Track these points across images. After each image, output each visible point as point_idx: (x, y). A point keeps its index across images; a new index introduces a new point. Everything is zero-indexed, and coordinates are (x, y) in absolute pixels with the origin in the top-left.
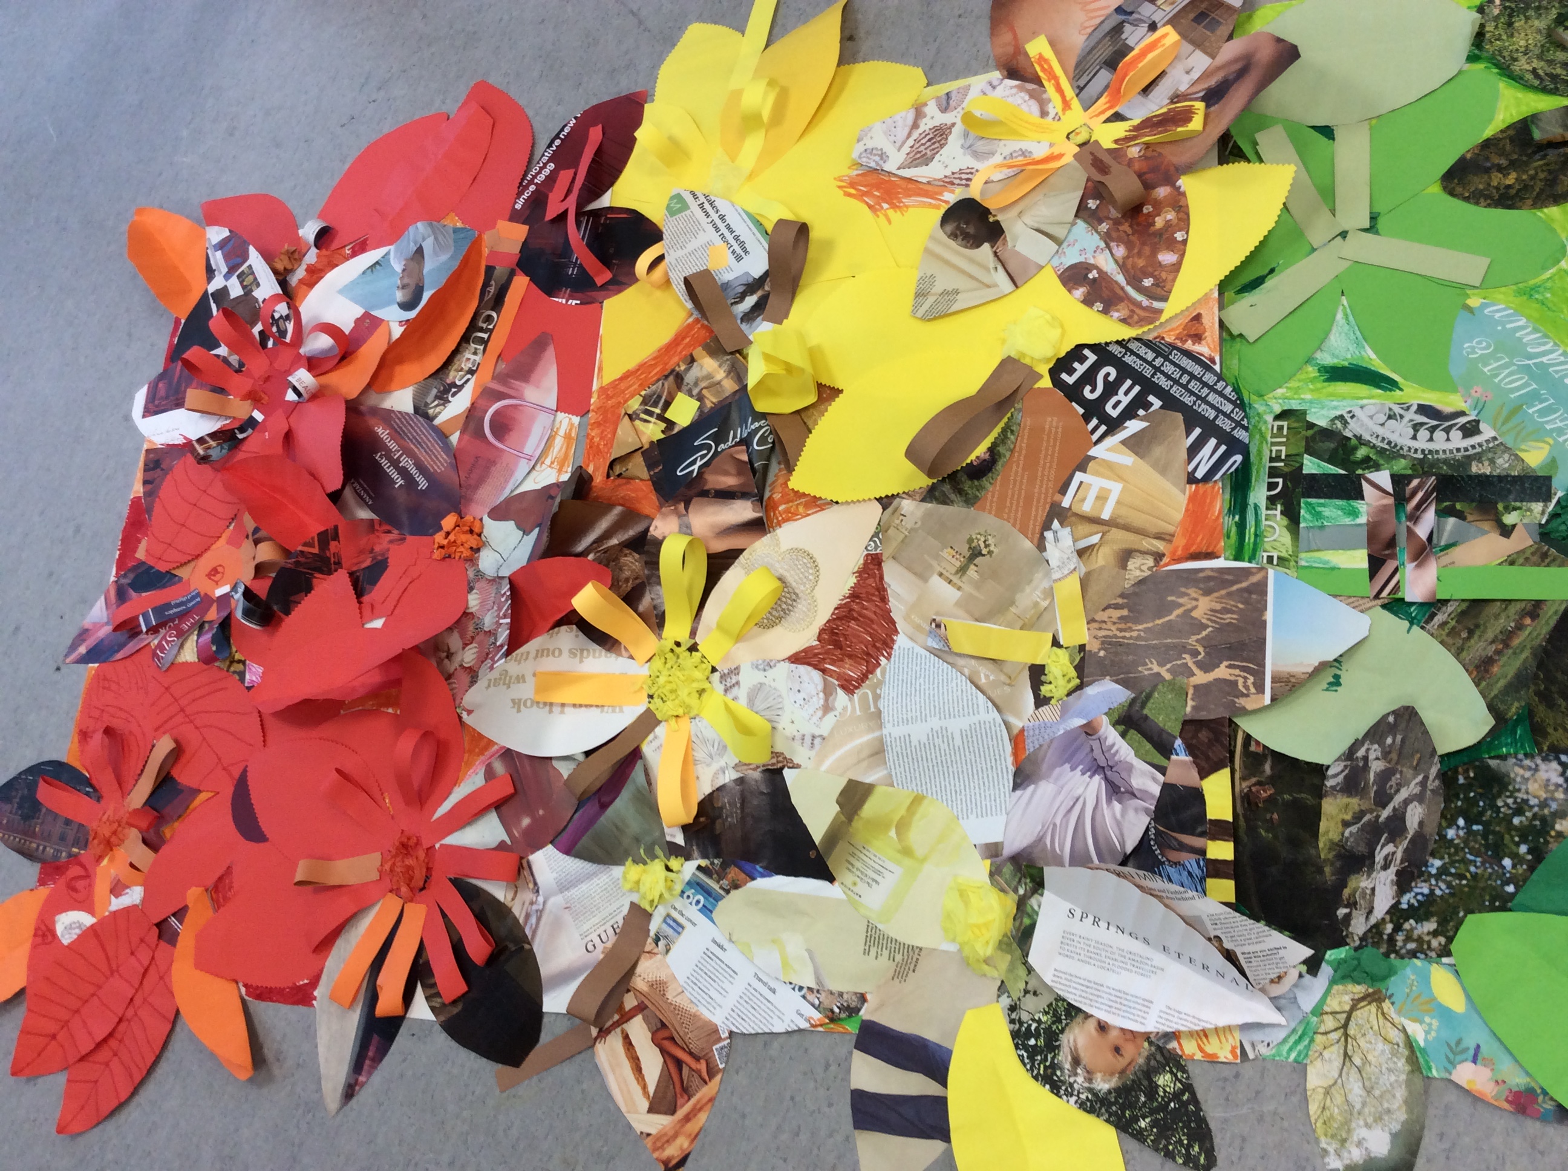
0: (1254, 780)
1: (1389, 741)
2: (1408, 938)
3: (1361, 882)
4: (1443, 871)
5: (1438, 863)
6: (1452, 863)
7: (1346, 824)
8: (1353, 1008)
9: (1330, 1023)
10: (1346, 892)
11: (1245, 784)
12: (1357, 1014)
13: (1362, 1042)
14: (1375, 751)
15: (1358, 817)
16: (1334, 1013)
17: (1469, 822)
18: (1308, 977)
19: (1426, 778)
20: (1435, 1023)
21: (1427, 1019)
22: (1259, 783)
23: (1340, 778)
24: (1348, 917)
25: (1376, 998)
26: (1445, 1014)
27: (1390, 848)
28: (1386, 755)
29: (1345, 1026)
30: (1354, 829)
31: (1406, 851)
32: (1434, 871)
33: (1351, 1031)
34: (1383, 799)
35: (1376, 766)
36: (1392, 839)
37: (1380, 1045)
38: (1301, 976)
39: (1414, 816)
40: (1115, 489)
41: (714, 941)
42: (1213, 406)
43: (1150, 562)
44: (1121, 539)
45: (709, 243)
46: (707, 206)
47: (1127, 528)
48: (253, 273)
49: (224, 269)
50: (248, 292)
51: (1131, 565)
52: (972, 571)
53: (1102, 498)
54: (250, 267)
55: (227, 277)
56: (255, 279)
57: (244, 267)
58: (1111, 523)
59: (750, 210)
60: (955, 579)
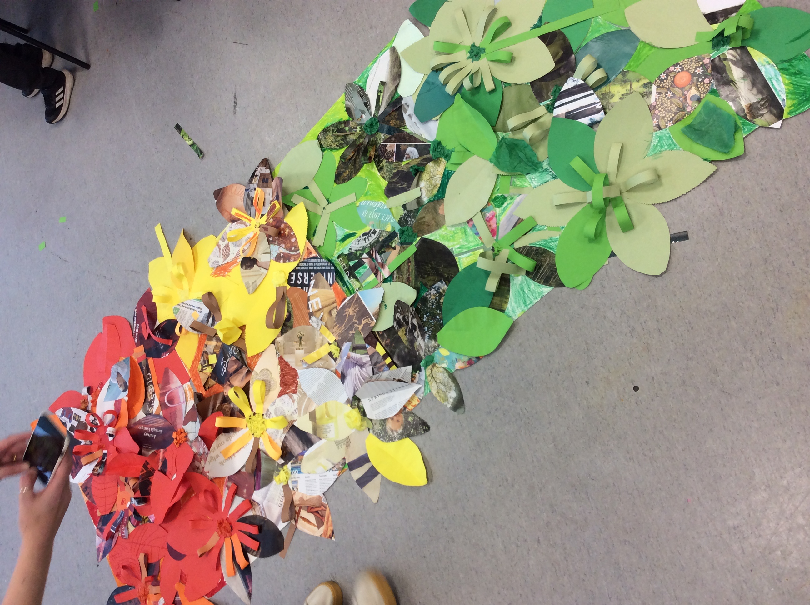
0: (385, 340)
1: (399, 310)
2: (432, 348)
3: (417, 344)
4: (428, 329)
5: (426, 328)
6: (429, 326)
7: (406, 334)
8: (432, 371)
9: (429, 378)
10: (416, 349)
11: (384, 343)
12: (433, 372)
13: (437, 377)
14: (398, 315)
15: (406, 331)
16: (429, 375)
17: (426, 314)
18: (420, 372)
19: (411, 312)
20: (447, 361)
21: (445, 361)
22: (386, 340)
23: (397, 326)
24: (419, 353)
25: (434, 366)
26: (447, 357)
27: (416, 332)
28: (401, 314)
29: (432, 376)
30: (408, 334)
31: (419, 330)
32: (427, 330)
33: (434, 376)
34: (407, 323)
35: (401, 318)
36: (415, 330)
37: (441, 374)
38: (419, 373)
39: (415, 321)
40: (318, 299)
41: (306, 477)
42: (324, 266)
43: (335, 310)
44: (327, 310)
45: (191, 314)
46: (184, 305)
47: (326, 306)
48: (77, 415)
49: (68, 420)
50: (79, 421)
51: (332, 314)
52: (303, 343)
53: (317, 304)
54: (75, 414)
55: (70, 422)
56: (79, 416)
57: (73, 415)
58: (323, 308)
59: (196, 298)
60: (300, 348)
